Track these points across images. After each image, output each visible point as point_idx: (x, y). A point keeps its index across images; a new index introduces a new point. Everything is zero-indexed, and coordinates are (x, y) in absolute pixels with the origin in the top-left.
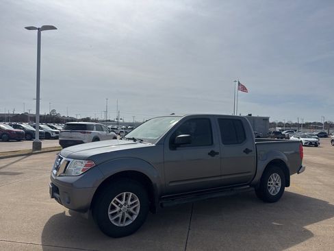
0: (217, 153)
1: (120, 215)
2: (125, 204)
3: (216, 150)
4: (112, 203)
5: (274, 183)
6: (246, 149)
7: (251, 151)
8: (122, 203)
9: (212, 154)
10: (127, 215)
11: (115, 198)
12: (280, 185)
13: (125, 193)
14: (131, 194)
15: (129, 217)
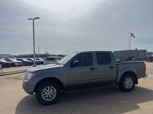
0: (95, 69)
1: (47, 96)
2: (49, 91)
3: (94, 67)
4: (43, 91)
5: (128, 83)
6: (111, 67)
7: (114, 67)
8: (48, 91)
9: (92, 69)
10: (50, 96)
11: (45, 89)
12: (132, 83)
13: (49, 87)
14: (52, 87)
15: (52, 97)
